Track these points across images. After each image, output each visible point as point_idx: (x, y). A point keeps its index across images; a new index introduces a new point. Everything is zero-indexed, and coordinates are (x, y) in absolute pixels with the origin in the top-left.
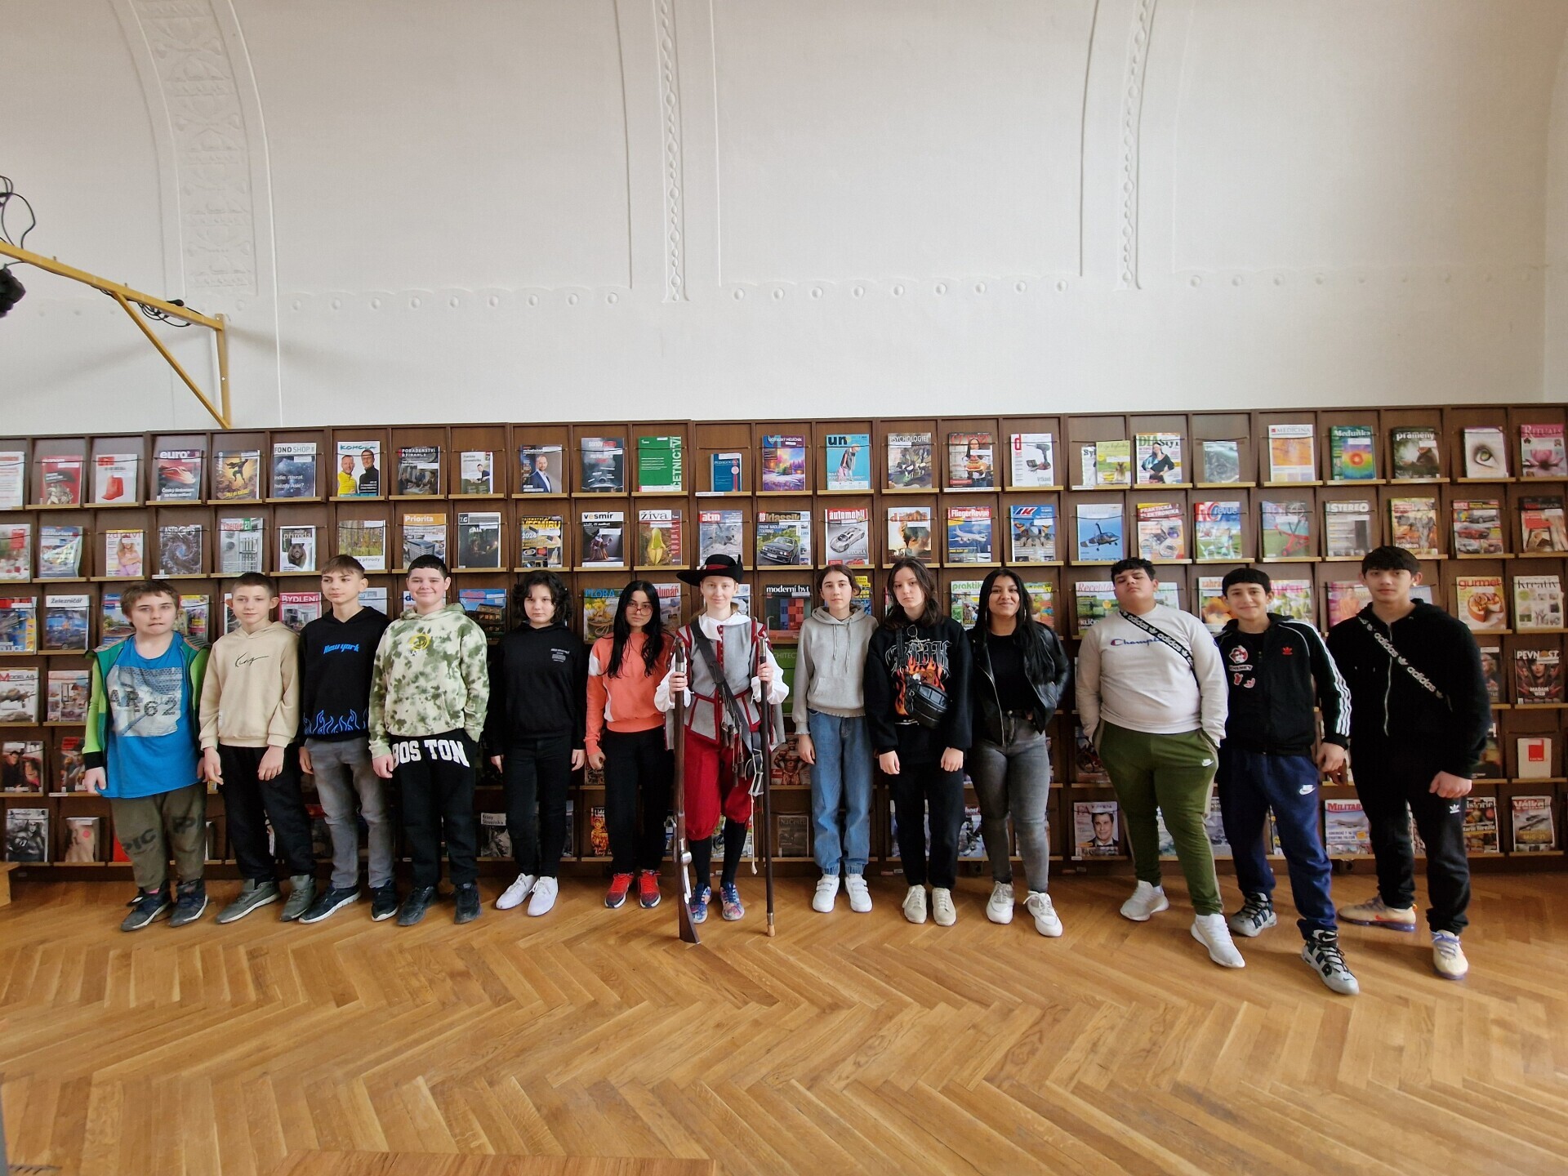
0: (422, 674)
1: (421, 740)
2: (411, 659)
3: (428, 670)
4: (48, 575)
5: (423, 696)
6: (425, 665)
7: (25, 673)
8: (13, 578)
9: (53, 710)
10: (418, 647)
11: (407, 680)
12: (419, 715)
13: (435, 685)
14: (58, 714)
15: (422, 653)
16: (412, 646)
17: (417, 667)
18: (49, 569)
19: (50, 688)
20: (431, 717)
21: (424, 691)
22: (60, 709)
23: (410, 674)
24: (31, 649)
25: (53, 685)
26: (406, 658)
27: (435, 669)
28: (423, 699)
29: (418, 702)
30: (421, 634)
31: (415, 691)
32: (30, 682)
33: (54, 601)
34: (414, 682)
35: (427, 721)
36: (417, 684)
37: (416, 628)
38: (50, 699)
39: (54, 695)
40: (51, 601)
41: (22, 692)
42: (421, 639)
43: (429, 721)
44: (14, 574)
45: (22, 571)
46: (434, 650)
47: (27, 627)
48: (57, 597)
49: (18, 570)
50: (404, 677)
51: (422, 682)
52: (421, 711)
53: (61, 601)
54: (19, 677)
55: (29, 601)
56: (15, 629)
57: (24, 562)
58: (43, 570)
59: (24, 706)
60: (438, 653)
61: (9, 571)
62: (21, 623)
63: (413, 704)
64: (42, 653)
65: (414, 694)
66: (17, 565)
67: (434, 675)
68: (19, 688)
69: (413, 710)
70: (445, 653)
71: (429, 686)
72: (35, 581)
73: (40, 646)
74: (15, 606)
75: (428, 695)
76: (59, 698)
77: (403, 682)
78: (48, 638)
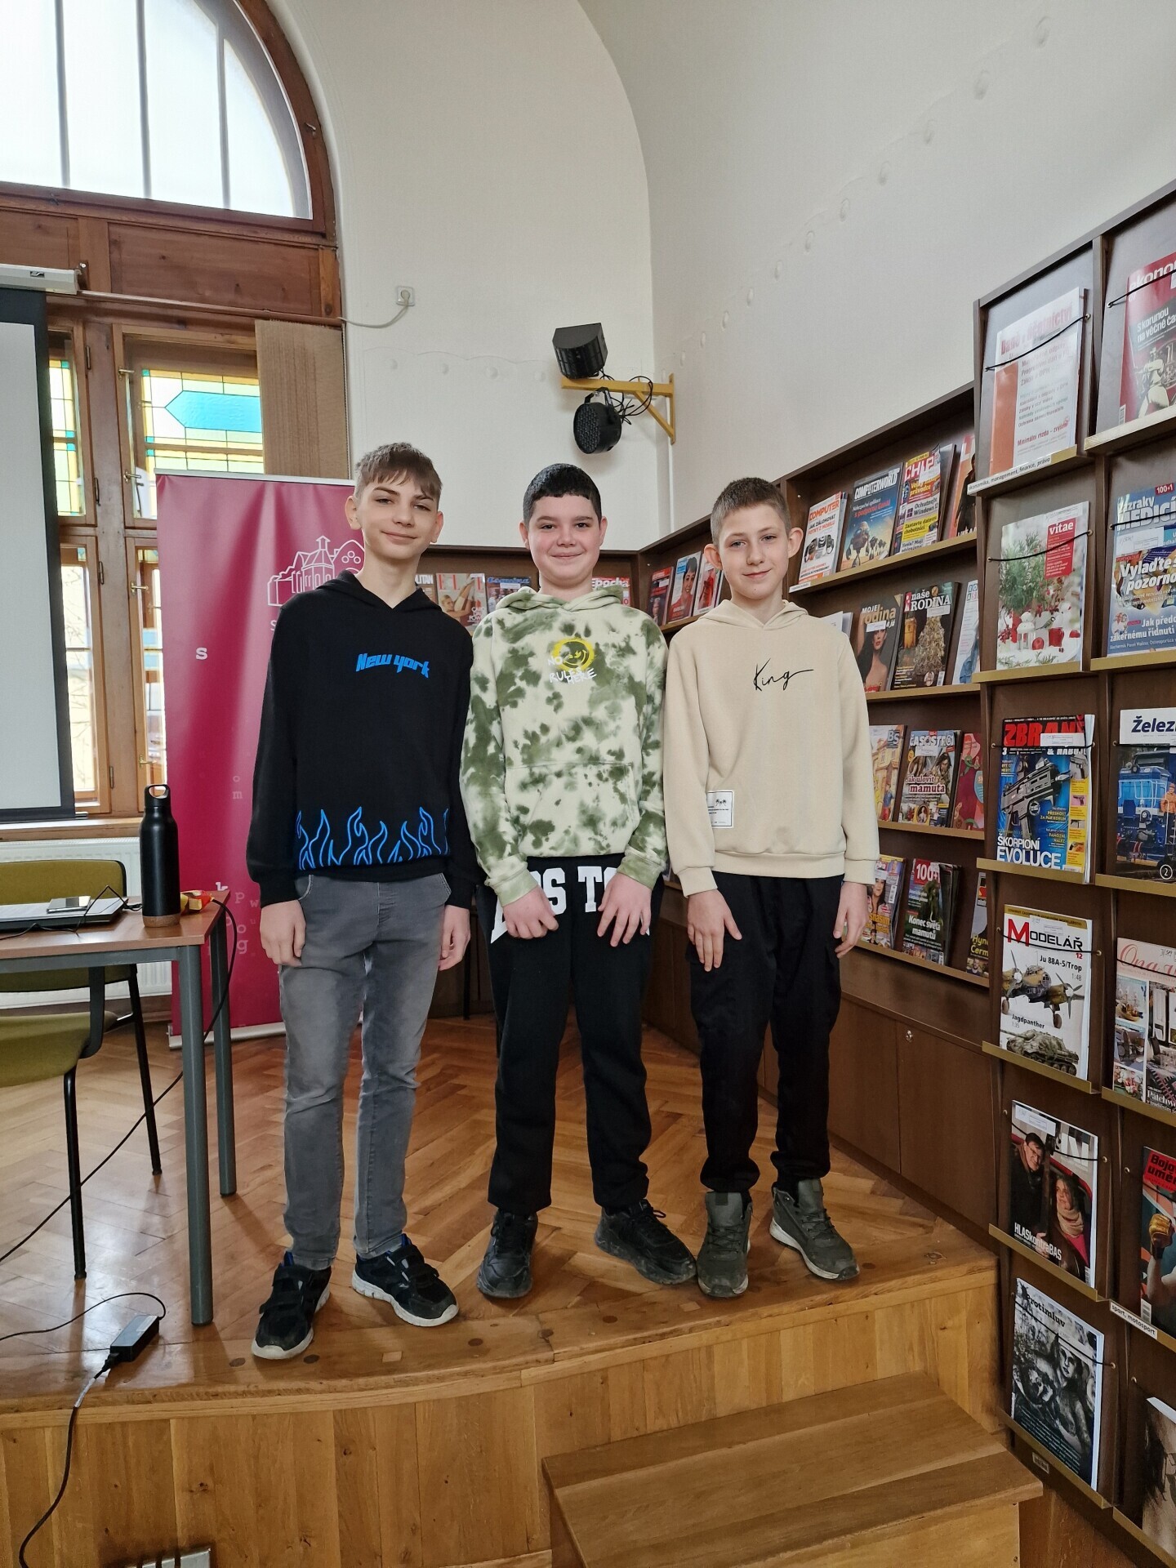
0: (588, 722)
1: (570, 864)
2: (560, 687)
3: (600, 713)
4: (1130, 645)
5: (592, 771)
6: (593, 702)
7: (1062, 929)
8: (1047, 662)
9: (1128, 1060)
10: (571, 663)
11: (553, 734)
12: (583, 811)
13: (615, 748)
14: (1140, 1075)
15: (582, 676)
16: (559, 661)
17: (576, 705)
18: (1135, 624)
19: (1121, 990)
20: (608, 820)
21: (595, 760)
22: (1143, 1060)
23: (559, 723)
24: (1080, 866)
25: (1130, 983)
26: (549, 685)
27: (614, 712)
28: (593, 779)
29: (581, 782)
30: (572, 638)
31: (576, 757)
32: (1072, 958)
33: (1140, 726)
34: (572, 739)
35: (601, 826)
36: (578, 744)
37: (557, 625)
38: (1122, 1024)
39: (1131, 1013)
40: (1132, 727)
41: (1055, 982)
42: (575, 647)
43: (604, 828)
44: (1049, 651)
45: (1066, 640)
46: (609, 671)
47: (1074, 804)
48: (1148, 715)
49: (1056, 637)
50: (545, 729)
51: (588, 739)
52: (590, 803)
53: (1159, 727)
54: (1048, 938)
55: (1077, 726)
56: (1043, 803)
57: (1070, 616)
58: (1117, 630)
59: (1057, 1022)
60: (619, 677)
61: (1038, 644)
62: (1057, 788)
63: (570, 786)
64: (1107, 881)
65: (572, 766)
66: (1055, 626)
67: (612, 726)
68: (1049, 969)
69: (571, 801)
70: (631, 678)
71: (603, 748)
72: (1097, 665)
73: (1101, 864)
74: (1046, 740)
75: (602, 768)
76: (1142, 1025)
77: (543, 739)
78: (1120, 837)
